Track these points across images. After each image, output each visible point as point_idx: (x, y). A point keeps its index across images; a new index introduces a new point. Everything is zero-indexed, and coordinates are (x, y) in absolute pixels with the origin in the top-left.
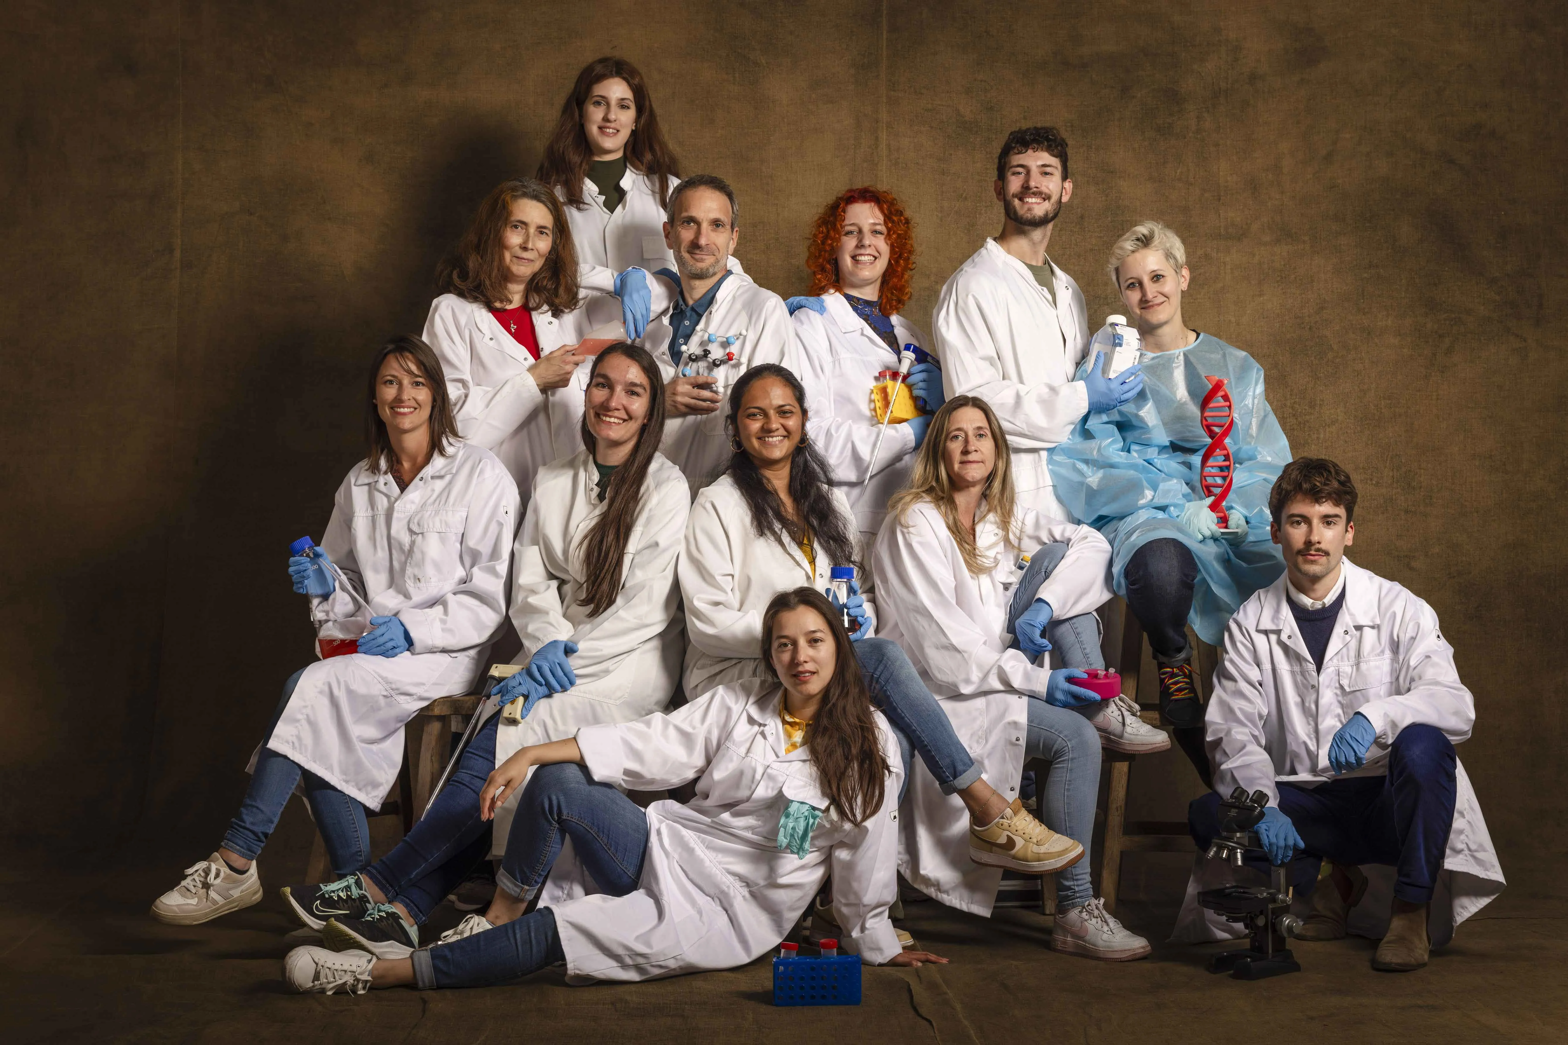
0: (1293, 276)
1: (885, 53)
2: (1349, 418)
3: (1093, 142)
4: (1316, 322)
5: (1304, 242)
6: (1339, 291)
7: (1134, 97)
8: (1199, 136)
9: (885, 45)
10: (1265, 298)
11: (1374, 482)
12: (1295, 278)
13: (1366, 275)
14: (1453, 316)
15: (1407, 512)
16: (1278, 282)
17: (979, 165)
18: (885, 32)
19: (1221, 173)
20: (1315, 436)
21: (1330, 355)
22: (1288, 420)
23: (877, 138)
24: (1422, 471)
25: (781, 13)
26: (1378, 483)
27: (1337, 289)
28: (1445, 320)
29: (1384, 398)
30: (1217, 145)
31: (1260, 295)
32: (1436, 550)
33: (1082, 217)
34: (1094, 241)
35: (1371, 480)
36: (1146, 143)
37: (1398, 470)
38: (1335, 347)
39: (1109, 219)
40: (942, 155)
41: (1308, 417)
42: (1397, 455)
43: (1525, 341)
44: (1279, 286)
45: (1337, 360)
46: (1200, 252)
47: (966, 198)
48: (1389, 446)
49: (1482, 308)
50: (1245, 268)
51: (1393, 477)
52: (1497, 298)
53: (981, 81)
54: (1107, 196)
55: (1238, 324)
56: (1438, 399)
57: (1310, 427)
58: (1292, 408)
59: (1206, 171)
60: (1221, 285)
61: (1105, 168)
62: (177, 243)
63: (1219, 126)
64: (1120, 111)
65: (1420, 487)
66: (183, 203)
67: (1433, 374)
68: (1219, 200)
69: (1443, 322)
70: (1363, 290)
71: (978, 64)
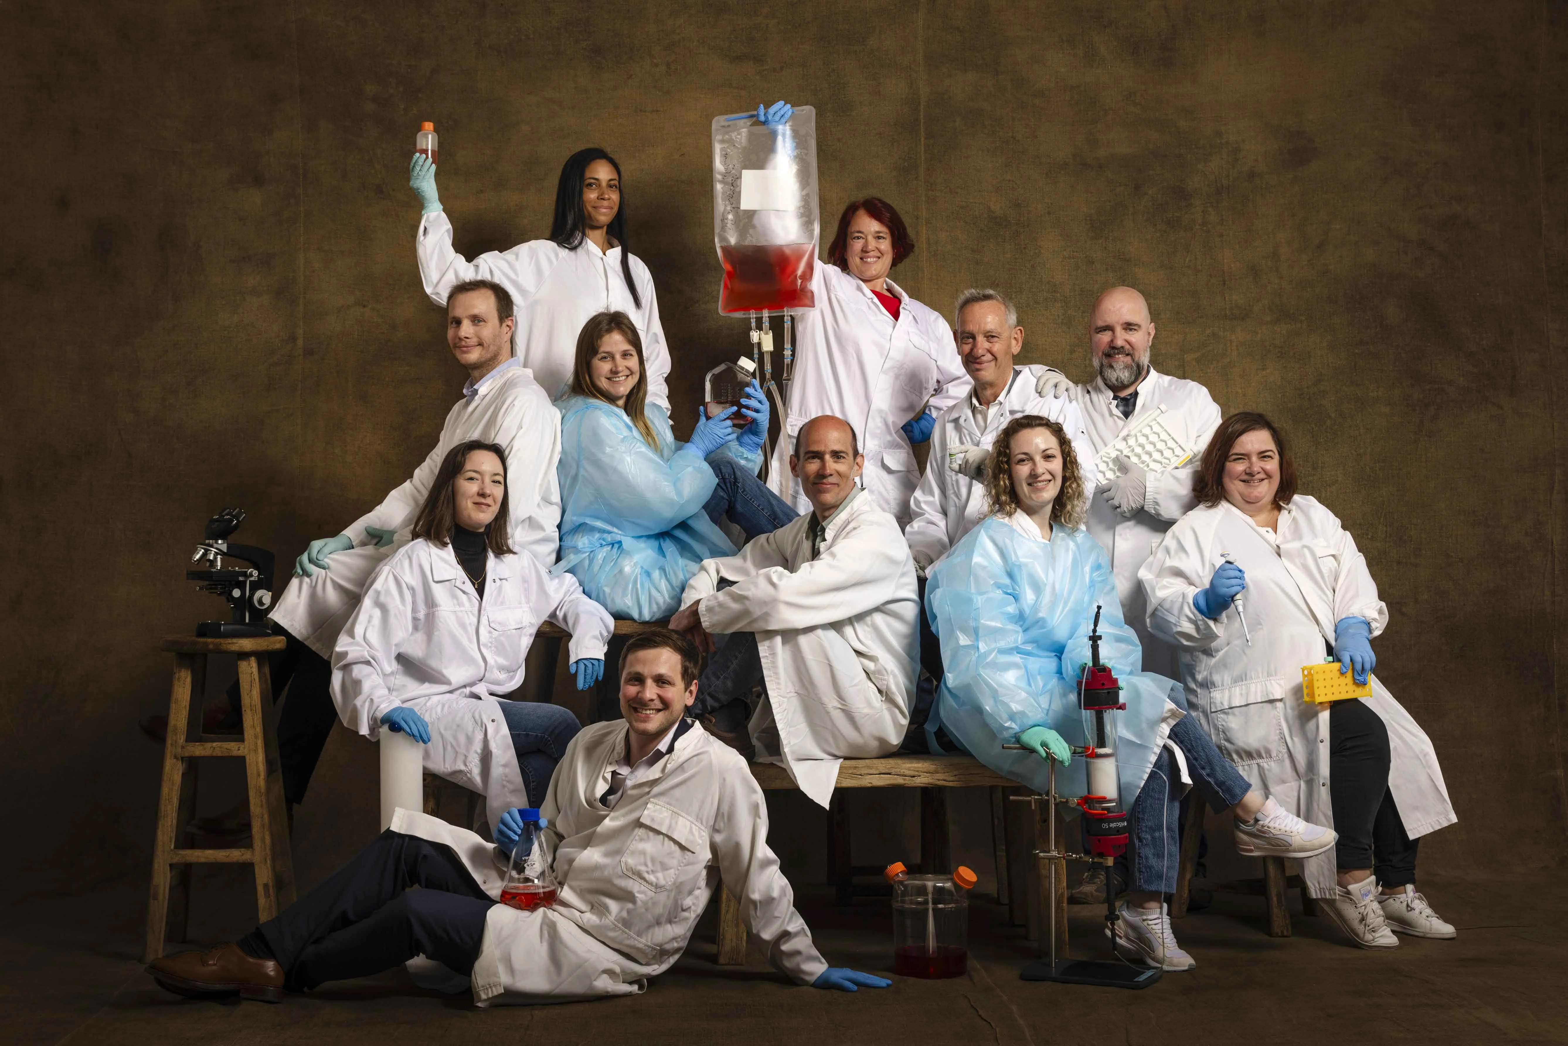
0: (1292, 353)
1: (923, 158)
3: (1111, 234)
4: (1314, 394)
5: (1301, 321)
6: (1334, 365)
7: (1146, 194)
8: (1205, 228)
9: (923, 150)
10: (1268, 371)
11: (1369, 537)
12: (1294, 353)
13: (1357, 351)
14: (1437, 386)
15: (1399, 563)
16: (1278, 357)
17: (1009, 256)
18: (923, 139)
19: (1225, 261)
21: (1329, 422)
24: (1413, 526)
25: (831, 123)
26: (1372, 537)
27: (1332, 363)
28: (1430, 390)
29: (1379, 461)
30: (1221, 235)
31: (1263, 369)
32: (1425, 597)
35: (1367, 535)
36: (1158, 234)
37: (1390, 526)
38: (1333, 415)
40: (975, 247)
41: (1311, 478)
42: (1389, 512)
43: (1502, 408)
44: (1279, 360)
45: (1335, 427)
46: (1208, 331)
48: (1382, 504)
49: (1462, 379)
50: (1249, 345)
51: (1386, 531)
52: (1475, 370)
53: (1009, 181)
55: (1244, 395)
56: (1426, 461)
59: (1212, 259)
61: (1122, 257)
62: (300, 332)
63: (1223, 219)
64: (1134, 207)
65: (1411, 541)
66: (304, 297)
67: (1421, 439)
68: (1225, 284)
69: (1427, 392)
70: (1355, 364)
71: (1006, 166)
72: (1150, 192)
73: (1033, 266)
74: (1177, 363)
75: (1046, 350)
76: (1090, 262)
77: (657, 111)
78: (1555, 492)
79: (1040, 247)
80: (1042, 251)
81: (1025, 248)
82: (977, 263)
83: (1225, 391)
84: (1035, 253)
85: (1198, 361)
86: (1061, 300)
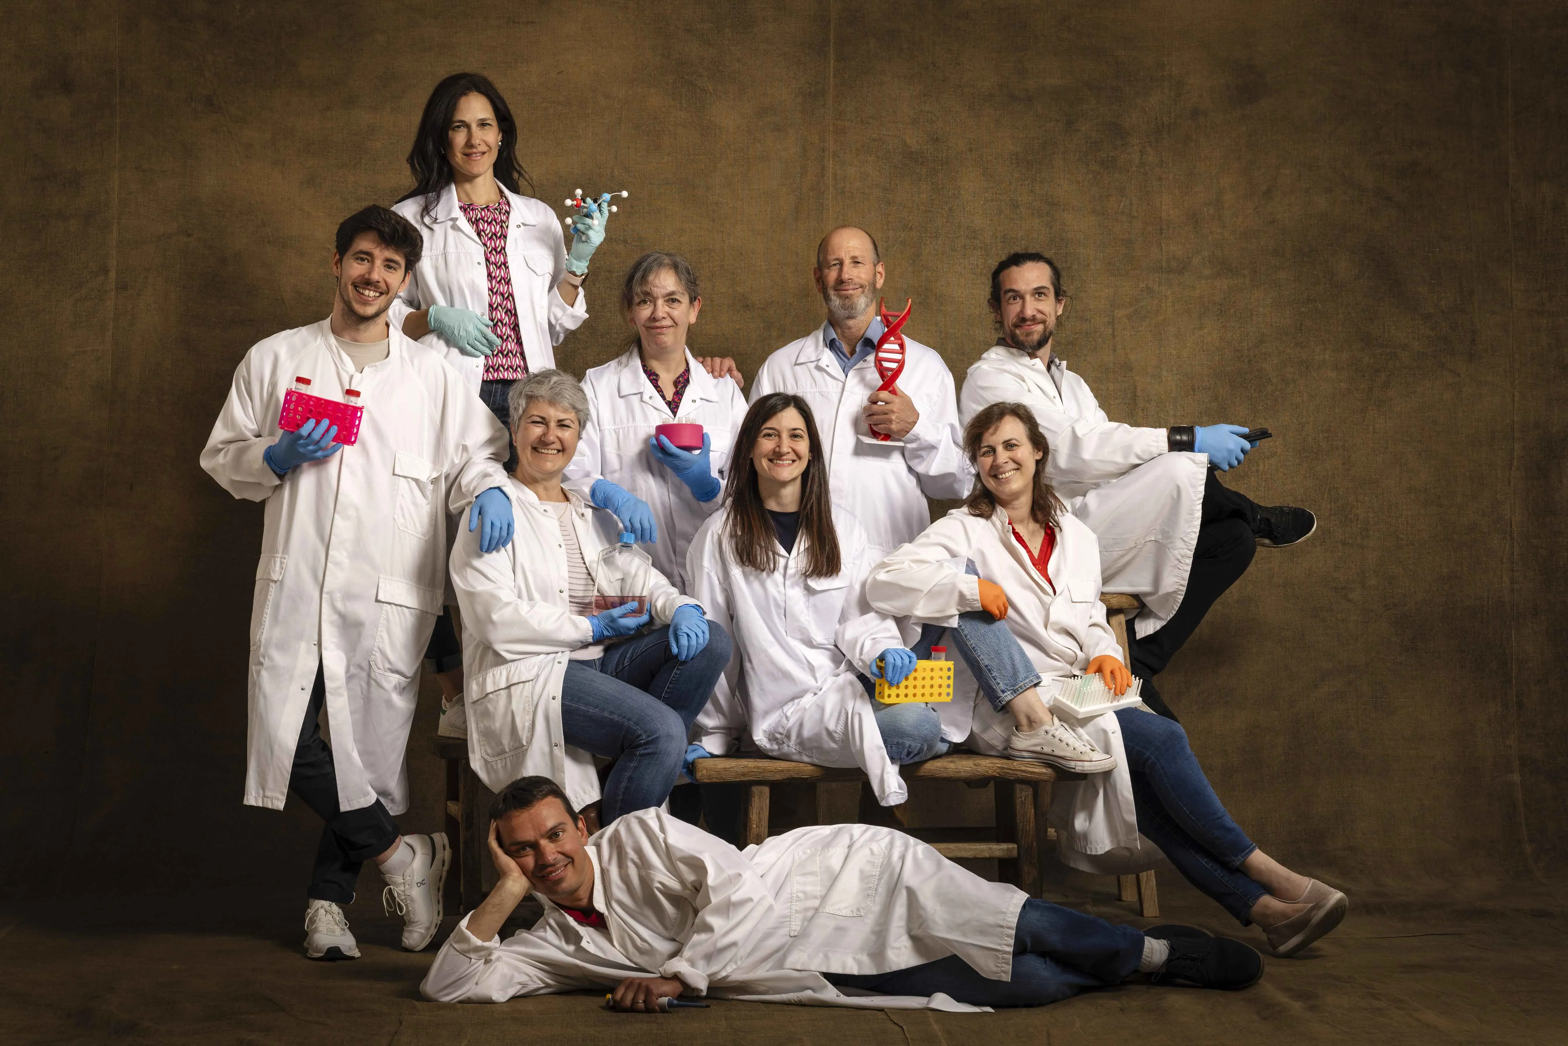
0: (1232, 311)
1: (832, 82)
2: (1288, 451)
3: (1038, 175)
4: (1255, 356)
5: (1244, 276)
6: (1278, 325)
7: (1078, 130)
8: (1142, 170)
9: (832, 74)
10: (1206, 331)
12: (1235, 312)
13: (1303, 309)
14: (1389, 351)
15: (1344, 544)
16: (1218, 315)
17: (924, 196)
18: (832, 62)
19: (1163, 207)
20: (1254, 469)
21: (1270, 388)
23: (823, 168)
24: (1359, 504)
25: (729, 40)
27: (1275, 322)
28: (1381, 355)
29: (1322, 431)
30: (1160, 179)
31: (1201, 328)
32: (1373, 582)
36: (1090, 176)
37: (1335, 503)
38: (1274, 380)
40: (888, 185)
42: (1334, 487)
43: (1459, 375)
44: (1218, 319)
45: (1276, 393)
46: (1142, 285)
48: (1327, 480)
50: (1185, 302)
51: (1331, 509)
52: (1432, 333)
53: (928, 112)
54: (1051, 228)
56: (1374, 432)
59: (1148, 204)
60: (1162, 318)
61: (1050, 200)
62: (113, 264)
63: (1162, 161)
64: (1064, 144)
65: (1357, 520)
66: (118, 223)
67: (1370, 408)
68: (1162, 233)
69: (1379, 356)
70: (1301, 324)
71: (924, 95)
72: (1083, 128)
73: (951, 210)
74: (1106, 319)
75: (962, 303)
76: (1015, 206)
77: (532, 22)
78: (1513, 468)
79: (959, 187)
80: (962, 192)
81: (943, 188)
82: (889, 204)
83: (1158, 351)
84: (954, 194)
85: (1129, 317)
86: (981, 248)
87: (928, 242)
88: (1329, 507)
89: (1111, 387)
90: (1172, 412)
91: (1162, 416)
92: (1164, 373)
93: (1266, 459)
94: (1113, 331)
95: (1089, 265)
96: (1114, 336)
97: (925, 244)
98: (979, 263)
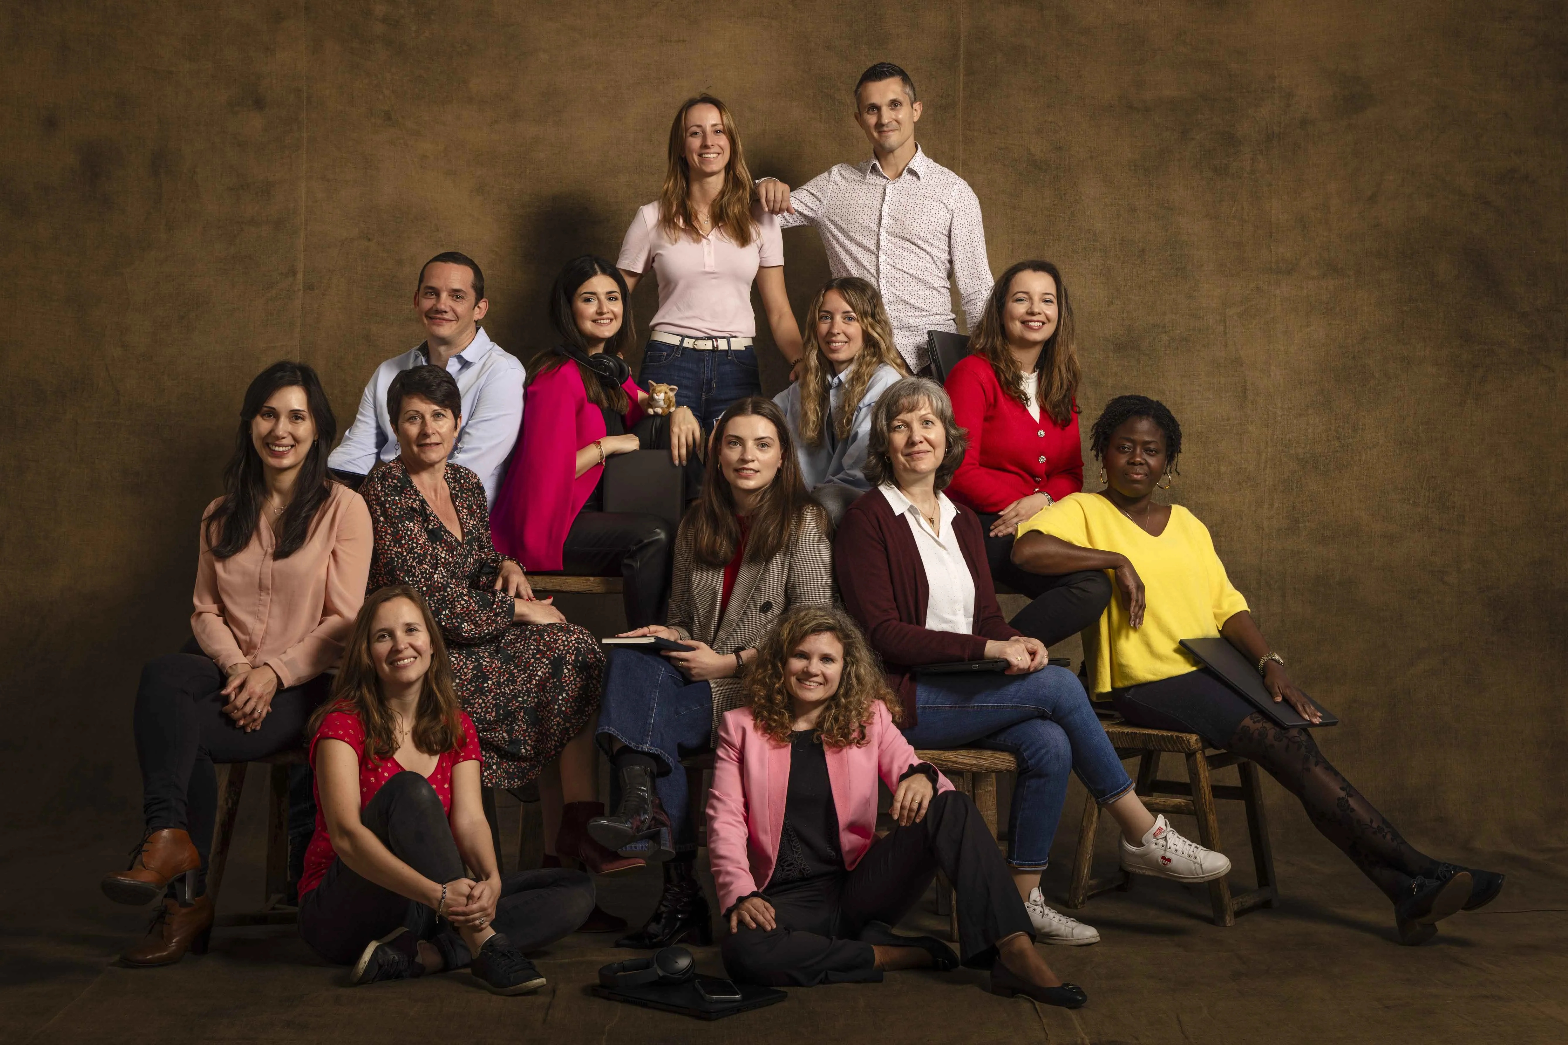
0: (1338, 309)
1: (961, 95)
2: (1389, 442)
3: (1155, 181)
4: (1358, 352)
5: (1349, 276)
6: (1381, 322)
7: (1193, 139)
8: (1253, 177)
9: (961, 87)
10: (1312, 328)
11: (1411, 502)
12: (1341, 310)
13: (1405, 308)
14: (1486, 347)
15: (1441, 530)
16: (1324, 313)
17: (1048, 201)
18: (962, 75)
19: (1273, 212)
20: (1358, 458)
21: (1372, 383)
22: (1333, 443)
24: (1456, 492)
26: (1414, 502)
27: (1379, 321)
28: (1479, 351)
29: (1422, 424)
30: (1270, 185)
31: (1308, 326)
32: (1468, 566)
33: (1143, 251)
34: (1154, 273)
35: (1409, 500)
36: (1204, 182)
37: (1433, 491)
38: (1377, 375)
39: (1169, 253)
40: (1013, 191)
41: (1351, 440)
42: (1433, 477)
43: (1553, 371)
44: (1325, 317)
45: (1380, 387)
46: (1252, 285)
47: (1035, 232)
48: (1426, 469)
49: (1513, 340)
50: (1294, 301)
51: (1429, 497)
52: (1528, 331)
53: (1051, 122)
54: (1167, 231)
56: (1471, 424)
57: (1353, 449)
58: (1337, 431)
59: (1259, 209)
60: (1271, 316)
61: (1166, 205)
62: (300, 266)
63: (1272, 168)
64: (1180, 152)
65: (1454, 507)
66: (306, 229)
67: (1467, 402)
68: (1271, 236)
69: (1477, 353)
70: (1403, 322)
71: (1048, 107)
72: (1198, 137)
73: (1072, 214)
74: (1218, 317)
76: (1134, 210)
77: (684, 41)
79: (1081, 193)
80: (1083, 198)
81: (1065, 194)
82: (1014, 208)
83: (1267, 348)
84: (1076, 200)
85: (1240, 315)
86: (1101, 250)
87: (1051, 244)
88: (1427, 494)
89: (1223, 381)
90: (1279, 405)
91: (1271, 409)
92: (1273, 368)
93: (1368, 450)
94: (1225, 327)
95: (1202, 266)
96: (1225, 333)
97: (1048, 246)
98: (1099, 264)
